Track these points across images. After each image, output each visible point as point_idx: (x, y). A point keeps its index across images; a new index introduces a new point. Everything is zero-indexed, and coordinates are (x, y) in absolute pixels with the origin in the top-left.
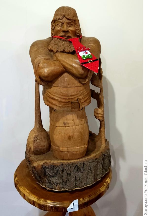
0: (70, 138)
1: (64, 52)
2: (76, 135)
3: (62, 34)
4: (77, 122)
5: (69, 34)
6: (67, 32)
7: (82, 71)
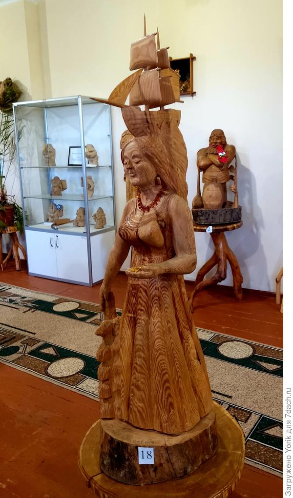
0: (210, 196)
1: (213, 154)
2: (214, 195)
3: (214, 144)
4: (215, 189)
5: (217, 144)
6: (216, 143)
7: (219, 163)
